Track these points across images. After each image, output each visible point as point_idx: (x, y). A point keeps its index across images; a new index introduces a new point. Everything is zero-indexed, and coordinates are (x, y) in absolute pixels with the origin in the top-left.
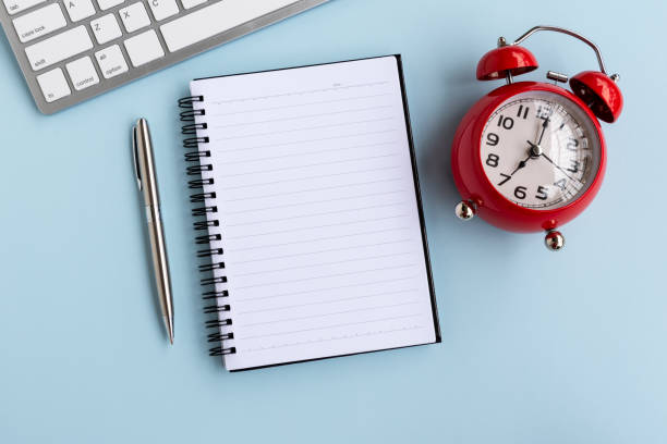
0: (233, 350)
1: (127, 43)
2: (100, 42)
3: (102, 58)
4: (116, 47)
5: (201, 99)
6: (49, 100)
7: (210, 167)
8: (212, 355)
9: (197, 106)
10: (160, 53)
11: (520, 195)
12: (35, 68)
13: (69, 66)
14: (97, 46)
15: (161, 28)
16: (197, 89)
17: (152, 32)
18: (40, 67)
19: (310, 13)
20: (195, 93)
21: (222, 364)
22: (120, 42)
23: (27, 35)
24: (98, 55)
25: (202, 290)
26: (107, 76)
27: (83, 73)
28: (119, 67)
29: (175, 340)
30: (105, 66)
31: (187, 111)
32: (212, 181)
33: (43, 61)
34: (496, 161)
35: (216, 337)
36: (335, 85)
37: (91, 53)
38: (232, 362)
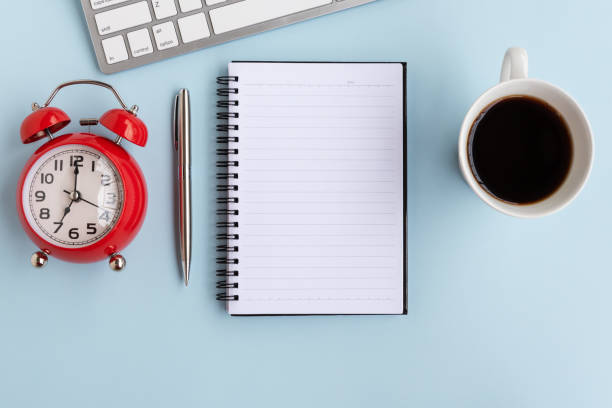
0: (236, 298)
1: (181, 21)
2: (158, 17)
3: (158, 32)
4: (170, 25)
5: (237, 79)
6: (109, 62)
7: (237, 140)
8: (218, 299)
9: (232, 85)
10: (206, 34)
11: (74, 235)
12: (101, 33)
13: (130, 35)
14: (155, 21)
15: (211, 12)
16: (234, 70)
17: (202, 15)
18: (106, 32)
19: (348, 12)
20: (232, 73)
21: (226, 308)
22: (174, 20)
23: (98, 3)
24: (155, 28)
25: (217, 243)
26: (160, 48)
27: (140, 42)
28: (171, 42)
29: (190, 282)
30: (159, 39)
31: (224, 87)
32: (236, 152)
33: (109, 28)
34: (48, 214)
35: (223, 285)
36: (349, 82)
37: (149, 27)
38: (234, 307)
